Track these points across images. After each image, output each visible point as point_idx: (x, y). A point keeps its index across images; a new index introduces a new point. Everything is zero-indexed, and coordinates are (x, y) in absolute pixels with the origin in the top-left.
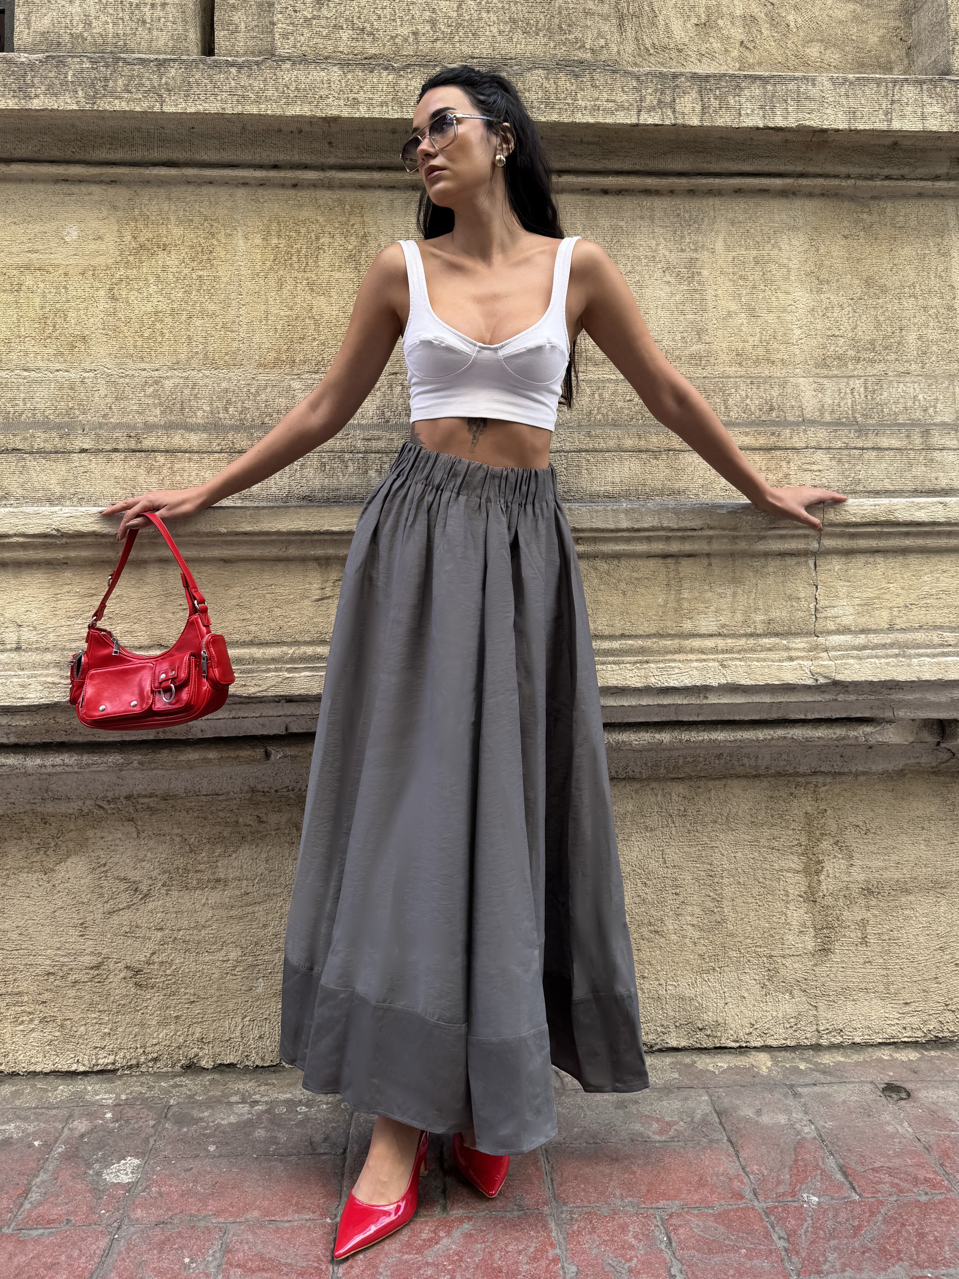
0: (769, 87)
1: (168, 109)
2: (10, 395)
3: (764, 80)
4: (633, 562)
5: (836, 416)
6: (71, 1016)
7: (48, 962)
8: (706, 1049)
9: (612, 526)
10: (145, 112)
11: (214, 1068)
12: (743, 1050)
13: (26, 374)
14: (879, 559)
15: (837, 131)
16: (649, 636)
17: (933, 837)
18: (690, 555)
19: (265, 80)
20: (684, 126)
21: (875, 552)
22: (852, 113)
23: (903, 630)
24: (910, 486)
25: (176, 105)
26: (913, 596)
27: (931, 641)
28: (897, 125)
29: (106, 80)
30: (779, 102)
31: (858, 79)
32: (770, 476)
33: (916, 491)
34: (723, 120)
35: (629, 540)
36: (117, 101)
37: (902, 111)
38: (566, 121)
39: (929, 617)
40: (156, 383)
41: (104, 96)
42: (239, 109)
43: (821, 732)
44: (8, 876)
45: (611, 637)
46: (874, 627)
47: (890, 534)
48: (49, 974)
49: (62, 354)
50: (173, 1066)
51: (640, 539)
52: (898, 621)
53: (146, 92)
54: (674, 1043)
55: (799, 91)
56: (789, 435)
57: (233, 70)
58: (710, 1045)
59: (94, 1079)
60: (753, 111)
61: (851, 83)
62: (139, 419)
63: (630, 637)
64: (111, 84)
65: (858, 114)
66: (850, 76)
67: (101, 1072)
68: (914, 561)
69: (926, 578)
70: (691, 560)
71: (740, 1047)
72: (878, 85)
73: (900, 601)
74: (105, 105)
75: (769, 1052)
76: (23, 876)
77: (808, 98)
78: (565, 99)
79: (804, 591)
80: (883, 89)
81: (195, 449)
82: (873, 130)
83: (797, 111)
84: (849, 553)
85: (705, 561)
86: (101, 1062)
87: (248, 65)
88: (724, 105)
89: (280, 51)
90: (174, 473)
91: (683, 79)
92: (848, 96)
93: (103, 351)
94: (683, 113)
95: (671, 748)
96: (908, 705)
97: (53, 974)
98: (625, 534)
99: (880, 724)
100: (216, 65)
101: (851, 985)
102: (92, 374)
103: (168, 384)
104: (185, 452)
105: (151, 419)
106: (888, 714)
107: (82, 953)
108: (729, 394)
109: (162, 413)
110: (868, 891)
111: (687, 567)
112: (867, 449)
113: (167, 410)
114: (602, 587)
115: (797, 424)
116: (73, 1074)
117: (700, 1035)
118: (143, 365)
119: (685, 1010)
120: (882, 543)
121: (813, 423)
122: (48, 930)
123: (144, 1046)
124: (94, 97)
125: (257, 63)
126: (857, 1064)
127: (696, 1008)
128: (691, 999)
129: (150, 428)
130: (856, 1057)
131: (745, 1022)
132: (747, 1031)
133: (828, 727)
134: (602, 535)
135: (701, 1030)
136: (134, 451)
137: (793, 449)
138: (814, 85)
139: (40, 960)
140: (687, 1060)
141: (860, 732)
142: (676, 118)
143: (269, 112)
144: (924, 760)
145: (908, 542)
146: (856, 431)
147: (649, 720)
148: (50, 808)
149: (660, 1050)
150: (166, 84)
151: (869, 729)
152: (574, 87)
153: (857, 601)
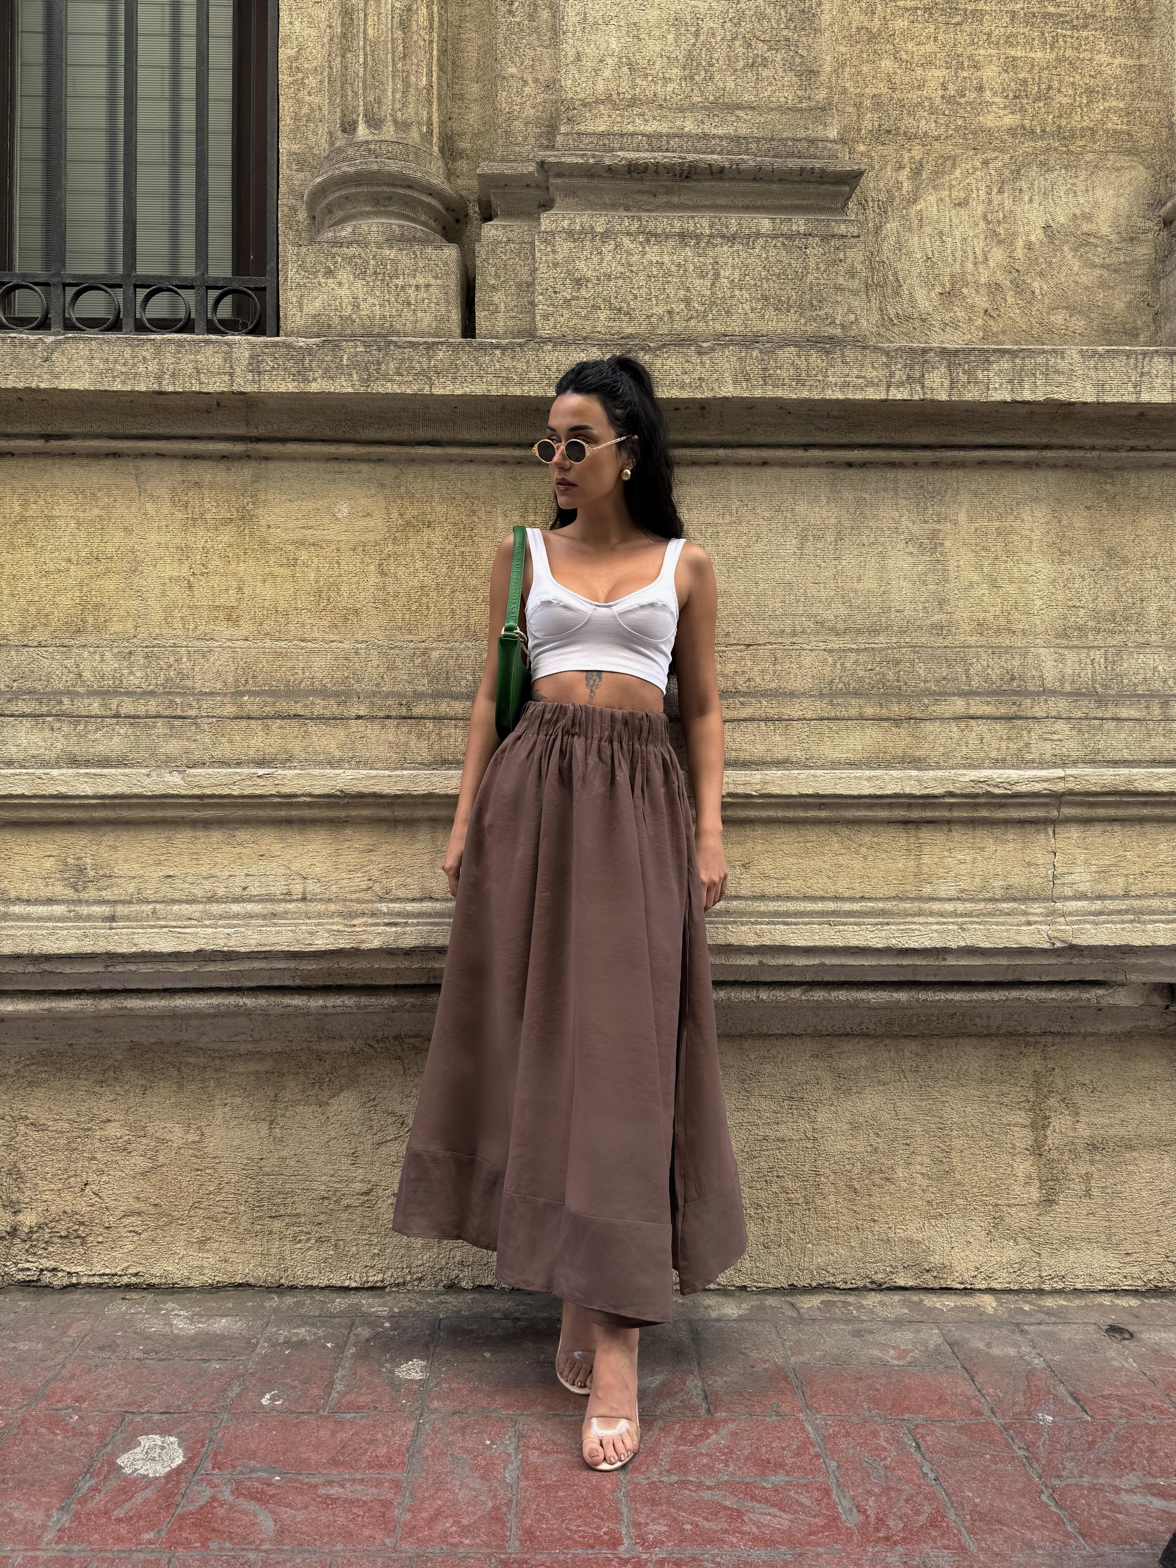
0: (1018, 361)
1: (437, 391)
2: (289, 664)
3: (1013, 354)
4: (873, 828)
5: (1077, 686)
6: (344, 1236)
7: (323, 1187)
8: (932, 1289)
9: (856, 793)
10: (415, 395)
11: (473, 1289)
12: (968, 1291)
13: (303, 644)
14: (1117, 828)
15: (1085, 404)
16: (888, 899)
17: (1159, 1096)
18: (931, 822)
19: (528, 362)
20: (932, 401)
21: (1113, 820)
22: (1101, 386)
23: (1138, 897)
24: (1149, 756)
25: (444, 388)
26: (1148, 864)
27: (1166, 907)
28: (1145, 397)
29: (379, 363)
30: (1027, 376)
31: (1108, 351)
32: (1011, 745)
33: (1154, 761)
34: (971, 394)
35: (870, 807)
36: (389, 384)
37: (1151, 383)
38: (816, 397)
39: (1164, 885)
40: (424, 654)
41: (377, 379)
42: (503, 391)
43: (1054, 994)
44: (286, 1108)
45: (852, 899)
46: (1110, 893)
47: (1128, 803)
48: (323, 1198)
49: (336, 626)
50: (436, 1285)
51: (882, 806)
52: (1133, 888)
53: (416, 374)
54: (901, 1283)
55: (1047, 365)
56: (1029, 705)
57: (498, 352)
58: (936, 1286)
59: (366, 1294)
60: (1001, 385)
61: (1101, 356)
62: (409, 688)
63: (870, 899)
64: (383, 367)
65: (1107, 387)
66: (1100, 348)
67: (371, 1288)
68: (1151, 830)
69: (1162, 847)
70: (931, 827)
71: (965, 1289)
72: (1128, 357)
73: (1136, 869)
74: (378, 388)
75: (993, 1294)
76: (300, 1108)
77: (1057, 372)
78: (816, 375)
79: (1041, 857)
80: (1132, 361)
81: (460, 716)
82: (1121, 403)
83: (1046, 384)
84: (1087, 822)
85: (945, 828)
86: (371, 1279)
87: (511, 347)
88: (972, 380)
89: (541, 333)
90: (441, 738)
91: (932, 354)
92: (1097, 369)
93: (374, 623)
94: (932, 388)
95: (908, 1006)
96: (1141, 969)
97: (327, 1198)
98: (867, 801)
99: (1112, 987)
100: (482, 347)
101: (1074, 1234)
102: (363, 645)
103: (435, 655)
104: (451, 719)
105: (420, 688)
106: (1120, 978)
107: (353, 1180)
108: (971, 664)
109: (430, 682)
110: (1093, 1147)
111: (926, 834)
112: (1106, 719)
113: (434, 679)
114: (843, 851)
115: (1038, 694)
116: (347, 1289)
117: (927, 1276)
118: (410, 637)
119: (913, 1252)
120: (1120, 812)
121: (1053, 693)
122: (322, 1158)
123: (409, 1267)
124: (368, 380)
125: (520, 345)
126: (1079, 1307)
127: (924, 1251)
128: (919, 1243)
129: (419, 696)
130: (1077, 1302)
131: (971, 1266)
132: (973, 1274)
133: (1061, 990)
134: (845, 801)
135: (928, 1271)
136: (404, 718)
137: (1034, 718)
138: (1063, 358)
139: (315, 1185)
140: (915, 1298)
141: (1092, 995)
142: (924, 393)
143: (532, 394)
144: (1152, 1023)
145: (1146, 811)
146: (1096, 701)
147: (886, 979)
148: (324, 1046)
149: (889, 1289)
150: (435, 366)
151: (1100, 992)
152: (824, 364)
153: (1094, 868)
